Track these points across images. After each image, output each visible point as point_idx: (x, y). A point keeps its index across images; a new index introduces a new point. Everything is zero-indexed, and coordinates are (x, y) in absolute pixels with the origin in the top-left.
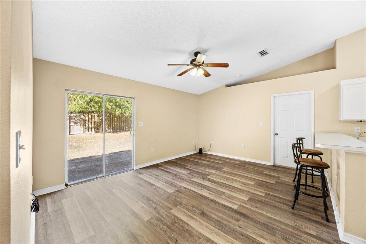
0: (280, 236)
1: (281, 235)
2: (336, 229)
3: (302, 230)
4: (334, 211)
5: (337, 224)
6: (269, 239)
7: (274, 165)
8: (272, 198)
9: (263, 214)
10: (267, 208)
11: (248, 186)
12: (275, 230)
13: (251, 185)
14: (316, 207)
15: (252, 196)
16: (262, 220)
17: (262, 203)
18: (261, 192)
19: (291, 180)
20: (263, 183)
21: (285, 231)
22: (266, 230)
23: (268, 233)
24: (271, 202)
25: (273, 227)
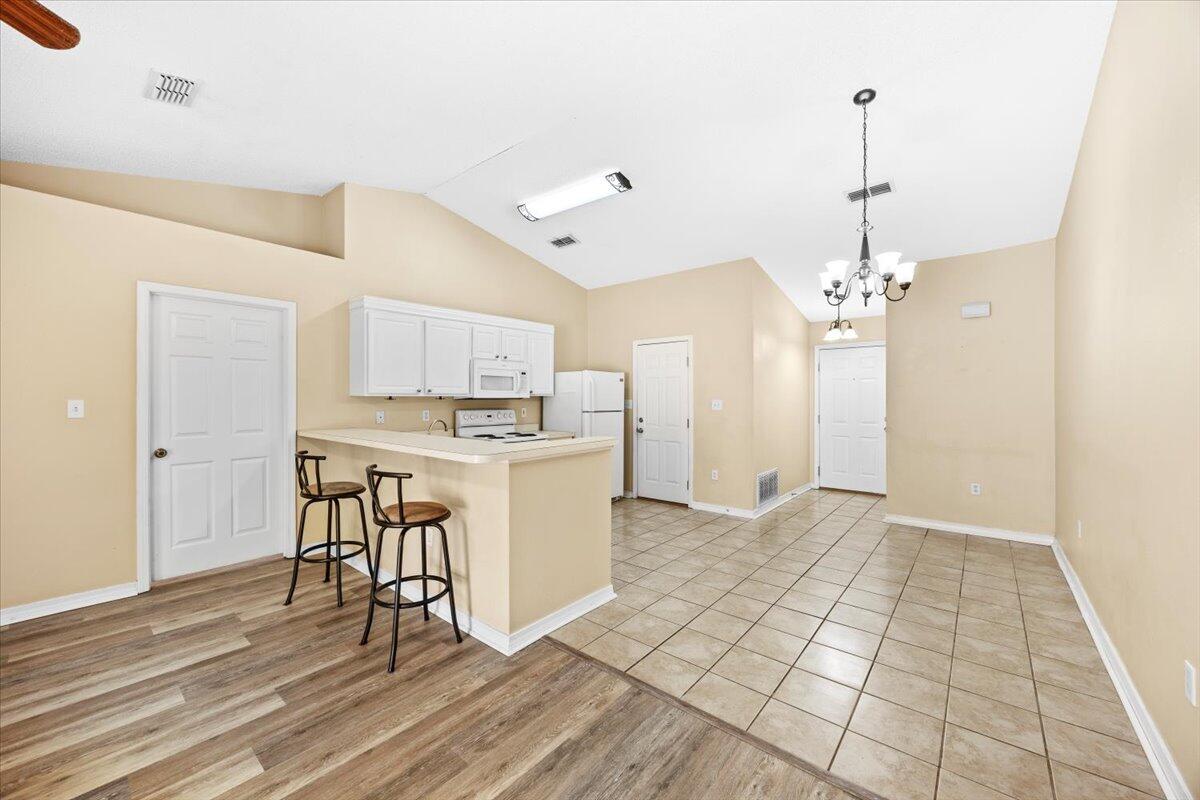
0: (470, 753)
1: (467, 747)
2: (481, 646)
3: (465, 695)
4: (438, 614)
5: (472, 634)
6: (471, 784)
7: (152, 589)
8: (315, 687)
9: (371, 750)
10: (351, 727)
11: (172, 724)
12: (448, 753)
13: (179, 709)
14: (409, 630)
15: (253, 740)
16: (393, 767)
17: (318, 728)
18: (258, 704)
19: (277, 604)
20: (214, 672)
21: (456, 732)
22: (439, 777)
23: (450, 777)
24: (333, 703)
25: (435, 751)
